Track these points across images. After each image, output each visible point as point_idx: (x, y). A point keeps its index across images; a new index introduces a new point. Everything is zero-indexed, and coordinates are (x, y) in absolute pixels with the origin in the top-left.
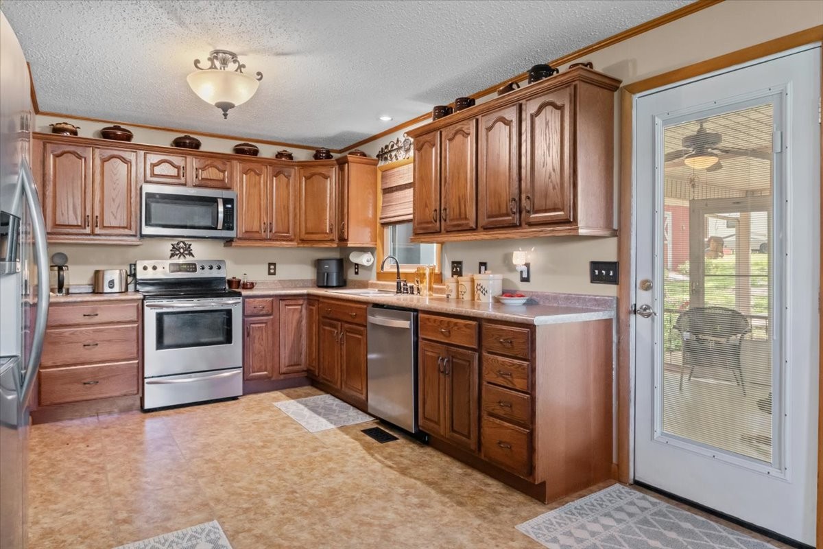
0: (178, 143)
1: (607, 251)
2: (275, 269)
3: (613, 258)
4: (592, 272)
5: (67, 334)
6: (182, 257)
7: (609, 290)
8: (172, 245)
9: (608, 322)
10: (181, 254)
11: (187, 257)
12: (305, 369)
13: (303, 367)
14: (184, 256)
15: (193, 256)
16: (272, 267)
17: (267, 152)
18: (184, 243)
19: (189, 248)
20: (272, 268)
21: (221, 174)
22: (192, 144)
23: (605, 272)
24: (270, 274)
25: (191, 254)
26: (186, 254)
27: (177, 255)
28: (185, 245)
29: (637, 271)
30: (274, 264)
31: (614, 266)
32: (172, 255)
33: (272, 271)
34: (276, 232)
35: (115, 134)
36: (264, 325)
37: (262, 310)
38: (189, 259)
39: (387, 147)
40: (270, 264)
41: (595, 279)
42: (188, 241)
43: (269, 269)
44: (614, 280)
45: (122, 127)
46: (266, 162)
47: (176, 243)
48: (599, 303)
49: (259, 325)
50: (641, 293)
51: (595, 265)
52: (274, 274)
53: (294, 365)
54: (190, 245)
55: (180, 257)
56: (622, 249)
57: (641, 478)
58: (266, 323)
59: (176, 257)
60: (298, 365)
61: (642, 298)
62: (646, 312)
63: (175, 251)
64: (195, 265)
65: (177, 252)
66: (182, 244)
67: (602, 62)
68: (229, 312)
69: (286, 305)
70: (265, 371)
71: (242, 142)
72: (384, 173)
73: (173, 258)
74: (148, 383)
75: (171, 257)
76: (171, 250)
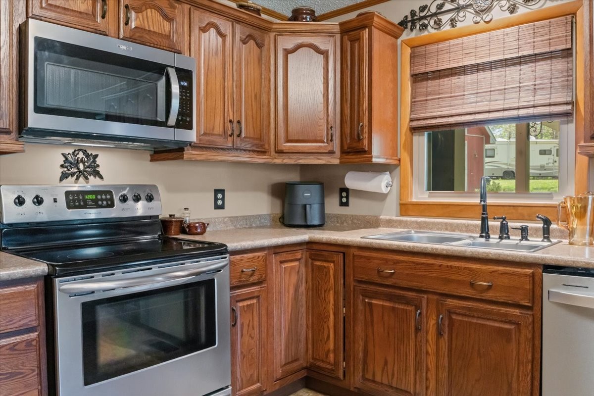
2: (223, 199)
6: (81, 179)
8: (64, 155)
10: (81, 173)
11: (91, 178)
12: (305, 365)
13: (302, 362)
14: (86, 178)
15: (101, 177)
16: (220, 196)
18: (85, 152)
19: (94, 162)
20: (219, 198)
21: (167, 24)
24: (217, 207)
25: (97, 174)
26: (89, 174)
27: (72, 175)
28: (88, 156)
30: (222, 191)
32: (64, 176)
33: (220, 203)
34: (244, 137)
36: (255, 301)
37: (252, 275)
38: (93, 183)
39: (423, 9)
40: (217, 191)
42: (91, 149)
43: (216, 199)
47: (71, 151)
49: (249, 302)
52: (222, 207)
53: (292, 362)
54: (96, 156)
55: (78, 179)
58: (258, 297)
59: (71, 179)
60: (296, 360)
63: (70, 168)
64: (110, 193)
65: (74, 170)
66: (81, 155)
69: (282, 262)
70: (258, 381)
72: (417, 50)
73: (64, 181)
75: (61, 180)
76: (62, 166)
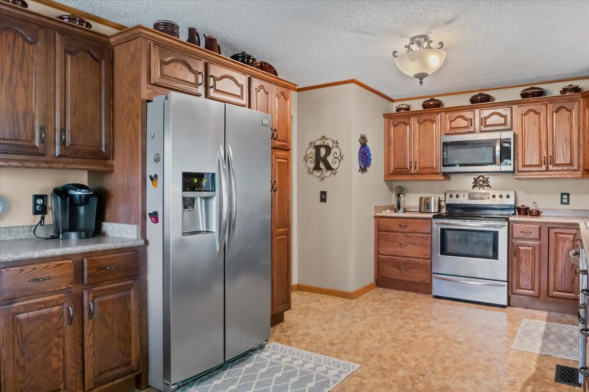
0: (473, 100)
2: (568, 199)
5: (391, 236)
6: (481, 188)
8: (474, 178)
10: (481, 186)
11: (485, 188)
14: (483, 187)
15: (490, 187)
17: (554, 90)
18: (483, 176)
19: (487, 180)
20: (565, 198)
21: (503, 119)
22: (483, 98)
24: (562, 203)
25: (488, 186)
26: (485, 186)
27: (478, 186)
28: (484, 178)
30: (568, 195)
33: (565, 201)
34: (557, 165)
35: (429, 104)
36: (531, 248)
37: (528, 235)
40: (562, 194)
42: (486, 176)
43: (562, 199)
45: (435, 98)
46: (553, 100)
47: (477, 177)
49: (526, 248)
52: (568, 203)
54: (488, 178)
58: (534, 247)
59: (477, 188)
60: (569, 293)
63: (476, 184)
64: (488, 194)
65: (478, 184)
66: (481, 178)
68: (496, 234)
69: (556, 233)
70: (532, 290)
71: (529, 87)
73: (474, 189)
74: (435, 278)
75: (473, 188)
76: (473, 183)
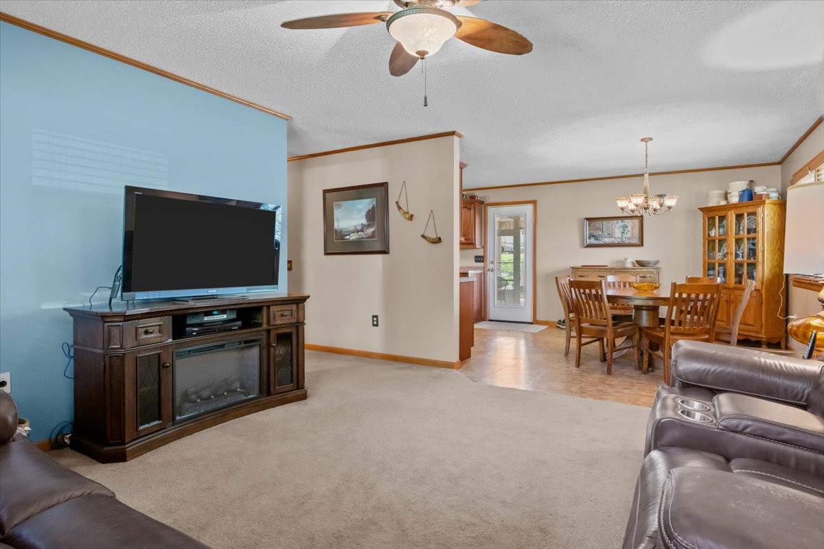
1: (480, 253)
3: (482, 254)
4: (476, 259)
7: (481, 264)
9: (481, 273)
23: (479, 259)
29: (489, 258)
31: (482, 257)
41: (476, 261)
44: (483, 261)
48: (477, 268)
50: (491, 265)
51: (476, 257)
56: (485, 251)
57: (491, 318)
61: (491, 266)
62: (492, 270)
67: (479, 194)
